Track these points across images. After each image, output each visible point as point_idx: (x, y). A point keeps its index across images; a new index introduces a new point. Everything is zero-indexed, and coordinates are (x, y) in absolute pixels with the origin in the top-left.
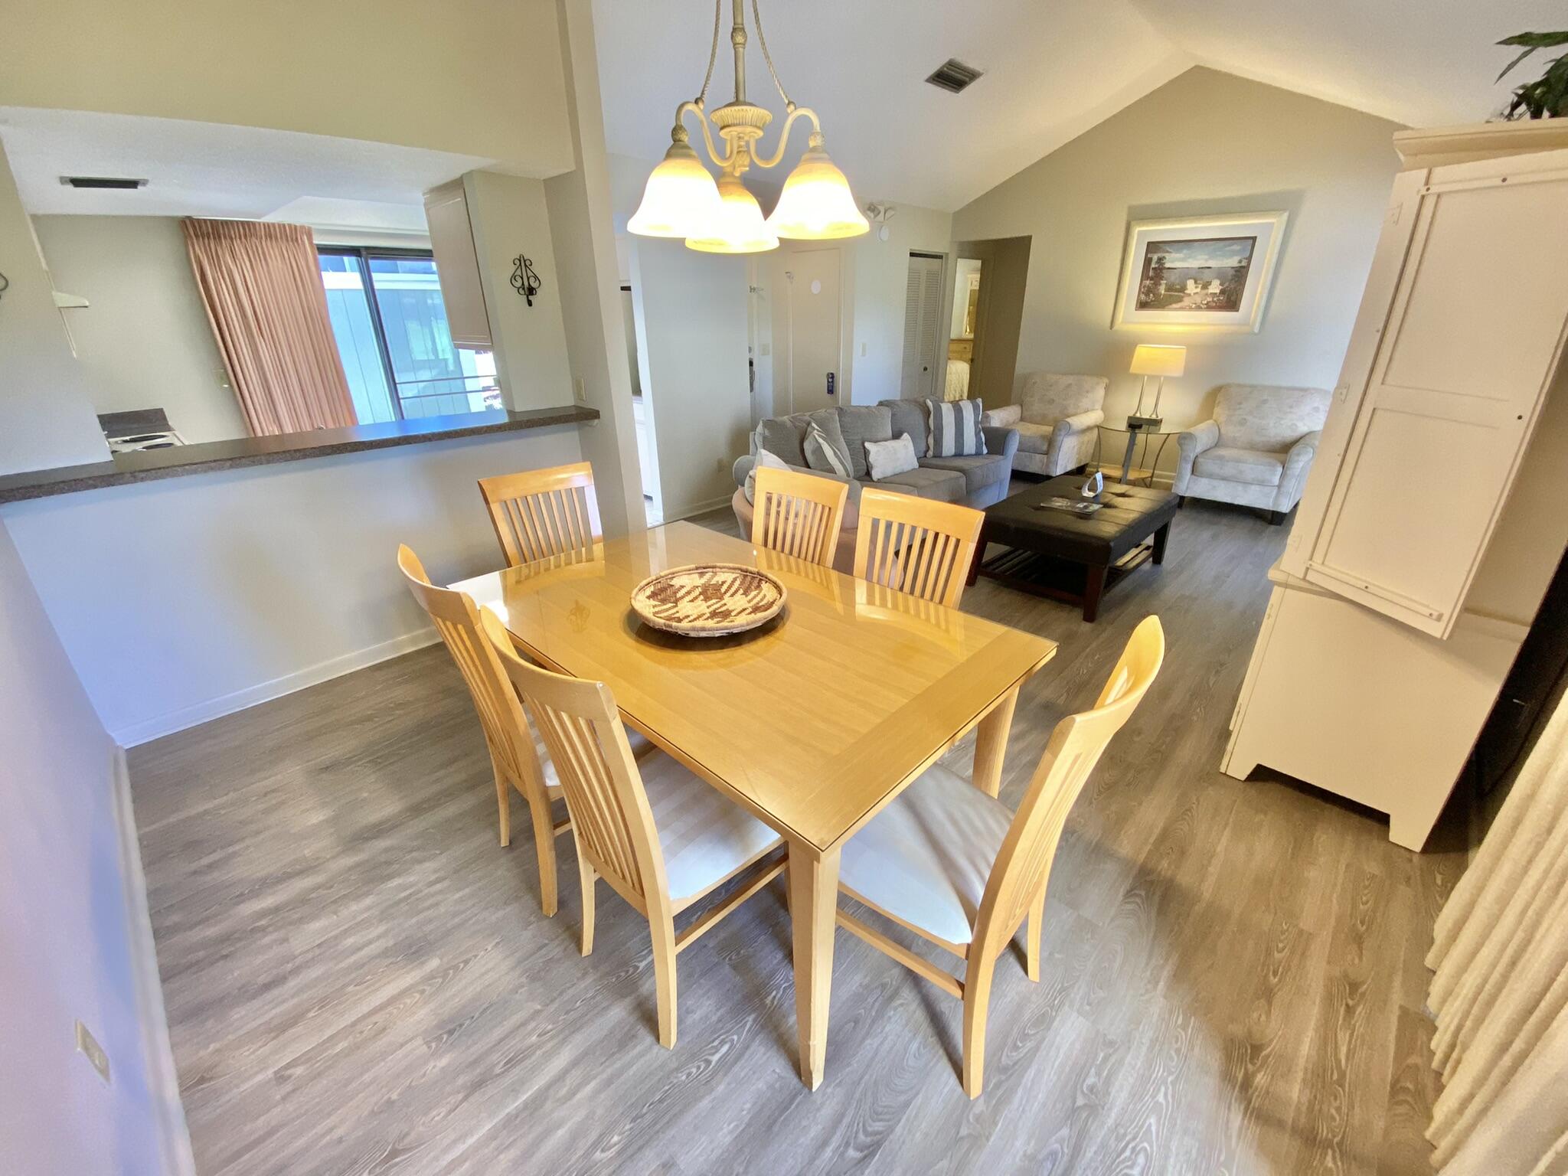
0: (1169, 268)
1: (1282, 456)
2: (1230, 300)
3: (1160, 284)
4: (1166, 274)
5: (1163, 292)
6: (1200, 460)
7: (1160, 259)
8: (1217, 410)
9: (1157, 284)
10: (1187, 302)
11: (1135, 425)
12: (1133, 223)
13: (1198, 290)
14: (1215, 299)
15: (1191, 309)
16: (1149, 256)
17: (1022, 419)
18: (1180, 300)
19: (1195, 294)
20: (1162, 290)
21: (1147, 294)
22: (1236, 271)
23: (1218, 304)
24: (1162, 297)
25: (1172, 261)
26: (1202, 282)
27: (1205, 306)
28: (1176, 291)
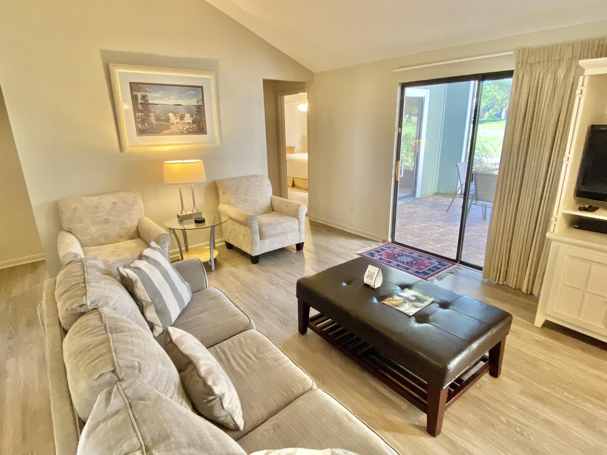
0: (152, 104)
2: (200, 127)
3: (150, 116)
4: (151, 108)
5: (154, 122)
7: (144, 97)
8: (223, 197)
9: (147, 116)
10: (173, 129)
11: (198, 221)
12: (111, 65)
13: (178, 120)
14: (191, 127)
15: (178, 134)
16: (134, 93)
18: (168, 128)
19: (177, 123)
20: (153, 119)
21: (142, 123)
22: (197, 108)
23: (194, 130)
24: (154, 125)
25: (154, 99)
26: (178, 115)
27: (186, 132)
28: (163, 121)
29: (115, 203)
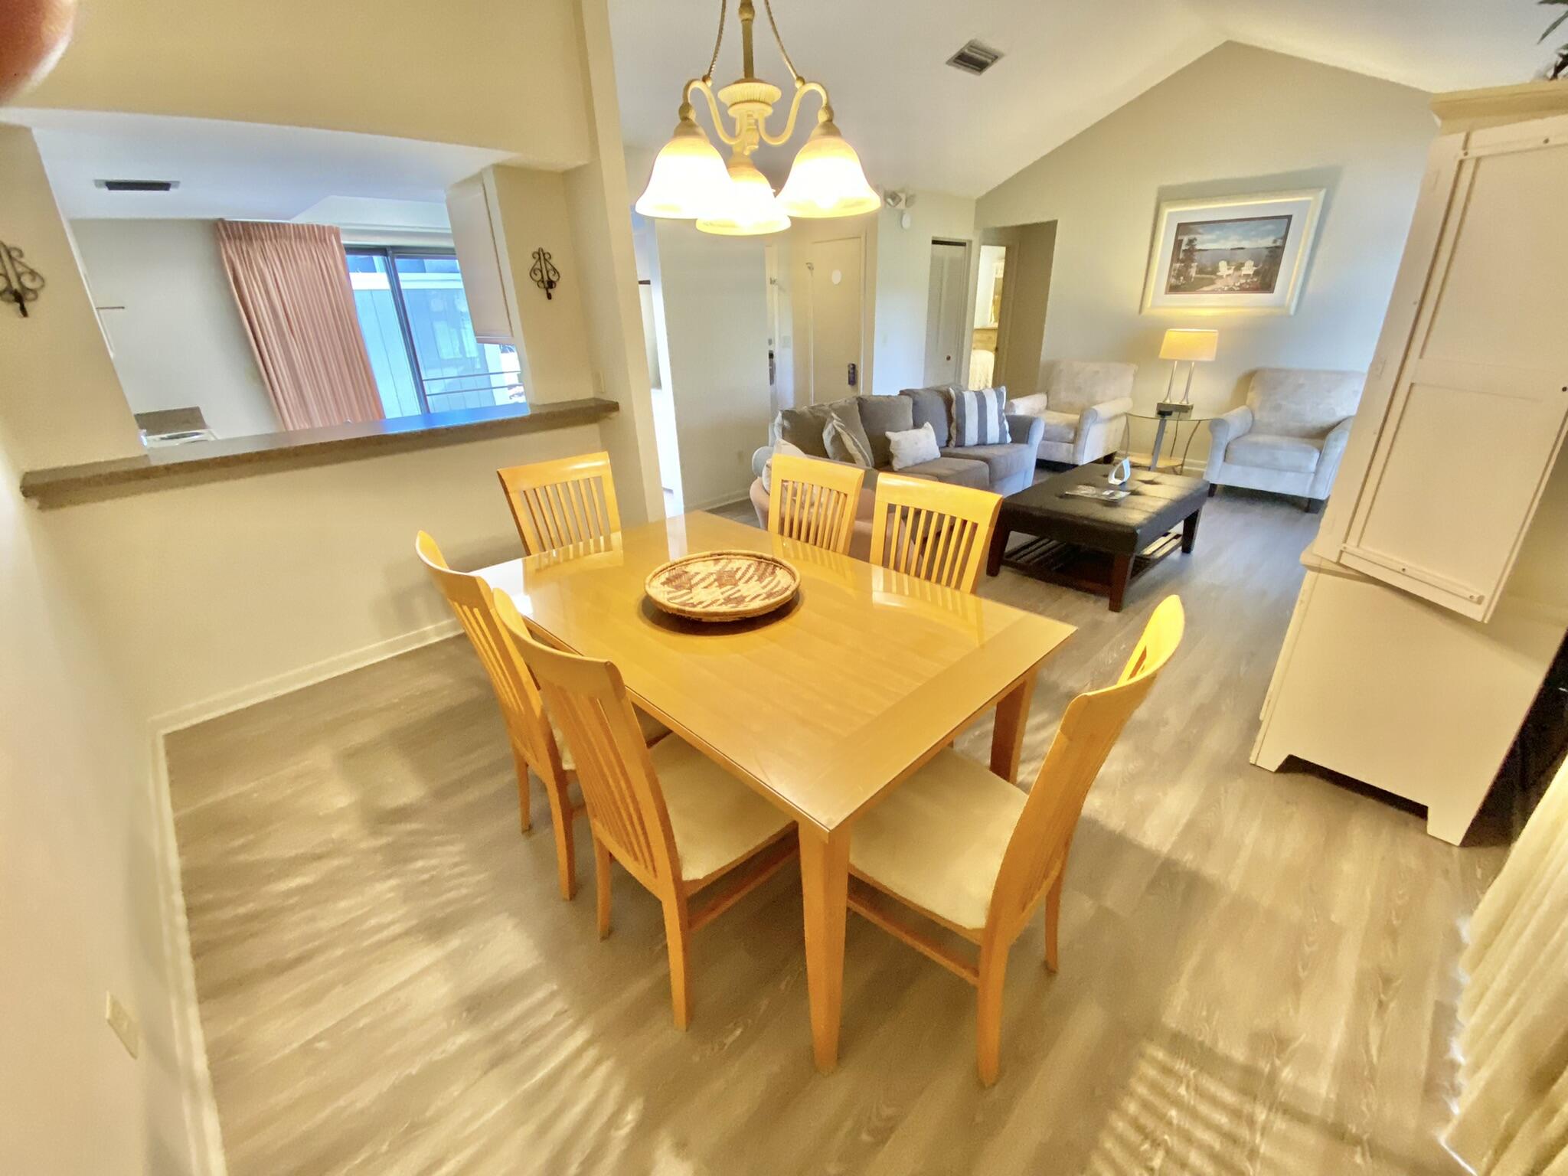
0: (1200, 250)
1: (1319, 442)
2: (1265, 281)
3: (1191, 267)
4: (1197, 256)
5: (1194, 275)
6: (1233, 447)
7: (1191, 242)
8: (1251, 395)
9: (1188, 267)
10: (1219, 284)
11: (1164, 412)
12: (1163, 205)
13: (1231, 272)
14: (1248, 281)
15: (1223, 291)
16: (1180, 238)
17: (1048, 408)
18: (1212, 282)
19: (1228, 275)
20: (1193, 272)
21: (1177, 277)
22: (1270, 252)
23: (1251, 286)
24: (1193, 280)
25: (1203, 243)
26: (1234, 263)
27: (1238, 288)
28: (1207, 273)
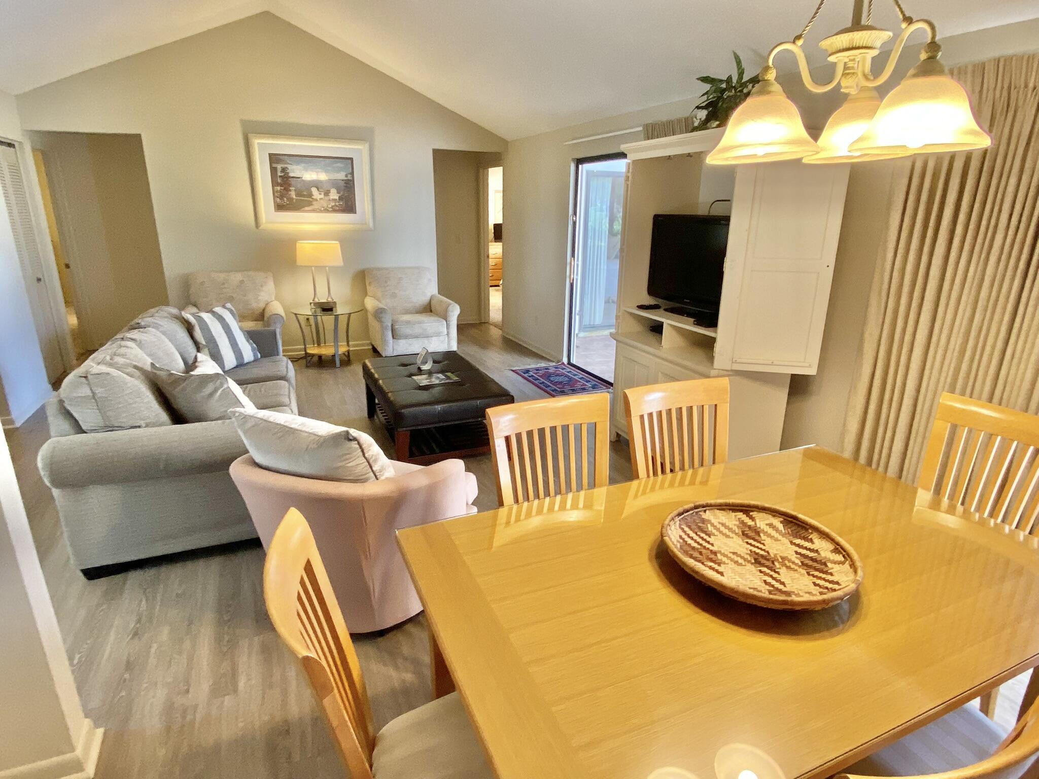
0: (293, 177)
2: (347, 205)
3: (290, 190)
4: (292, 181)
5: (294, 197)
6: (396, 326)
7: (284, 170)
8: (370, 289)
9: (287, 190)
10: (316, 205)
11: (324, 309)
12: (250, 135)
13: (322, 196)
14: (337, 204)
15: (321, 211)
16: (274, 165)
18: (310, 204)
19: (320, 199)
20: (293, 194)
21: (281, 197)
22: (345, 183)
23: (341, 208)
24: (294, 201)
25: (296, 171)
26: (322, 190)
27: (331, 209)
28: (304, 196)
29: (242, 282)
